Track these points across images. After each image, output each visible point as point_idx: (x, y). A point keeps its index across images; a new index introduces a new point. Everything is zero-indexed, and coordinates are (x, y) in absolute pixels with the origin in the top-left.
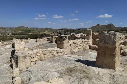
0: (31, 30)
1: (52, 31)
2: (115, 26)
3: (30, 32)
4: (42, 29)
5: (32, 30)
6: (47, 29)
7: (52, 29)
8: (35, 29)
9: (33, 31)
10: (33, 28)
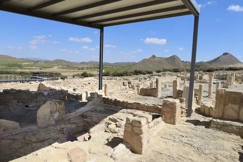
0: (24, 64)
1: (68, 66)
2: (182, 60)
3: (20, 66)
4: (47, 62)
5: (26, 63)
6: (58, 62)
7: (68, 62)
8: (33, 61)
9: (28, 65)
10: (28, 60)
